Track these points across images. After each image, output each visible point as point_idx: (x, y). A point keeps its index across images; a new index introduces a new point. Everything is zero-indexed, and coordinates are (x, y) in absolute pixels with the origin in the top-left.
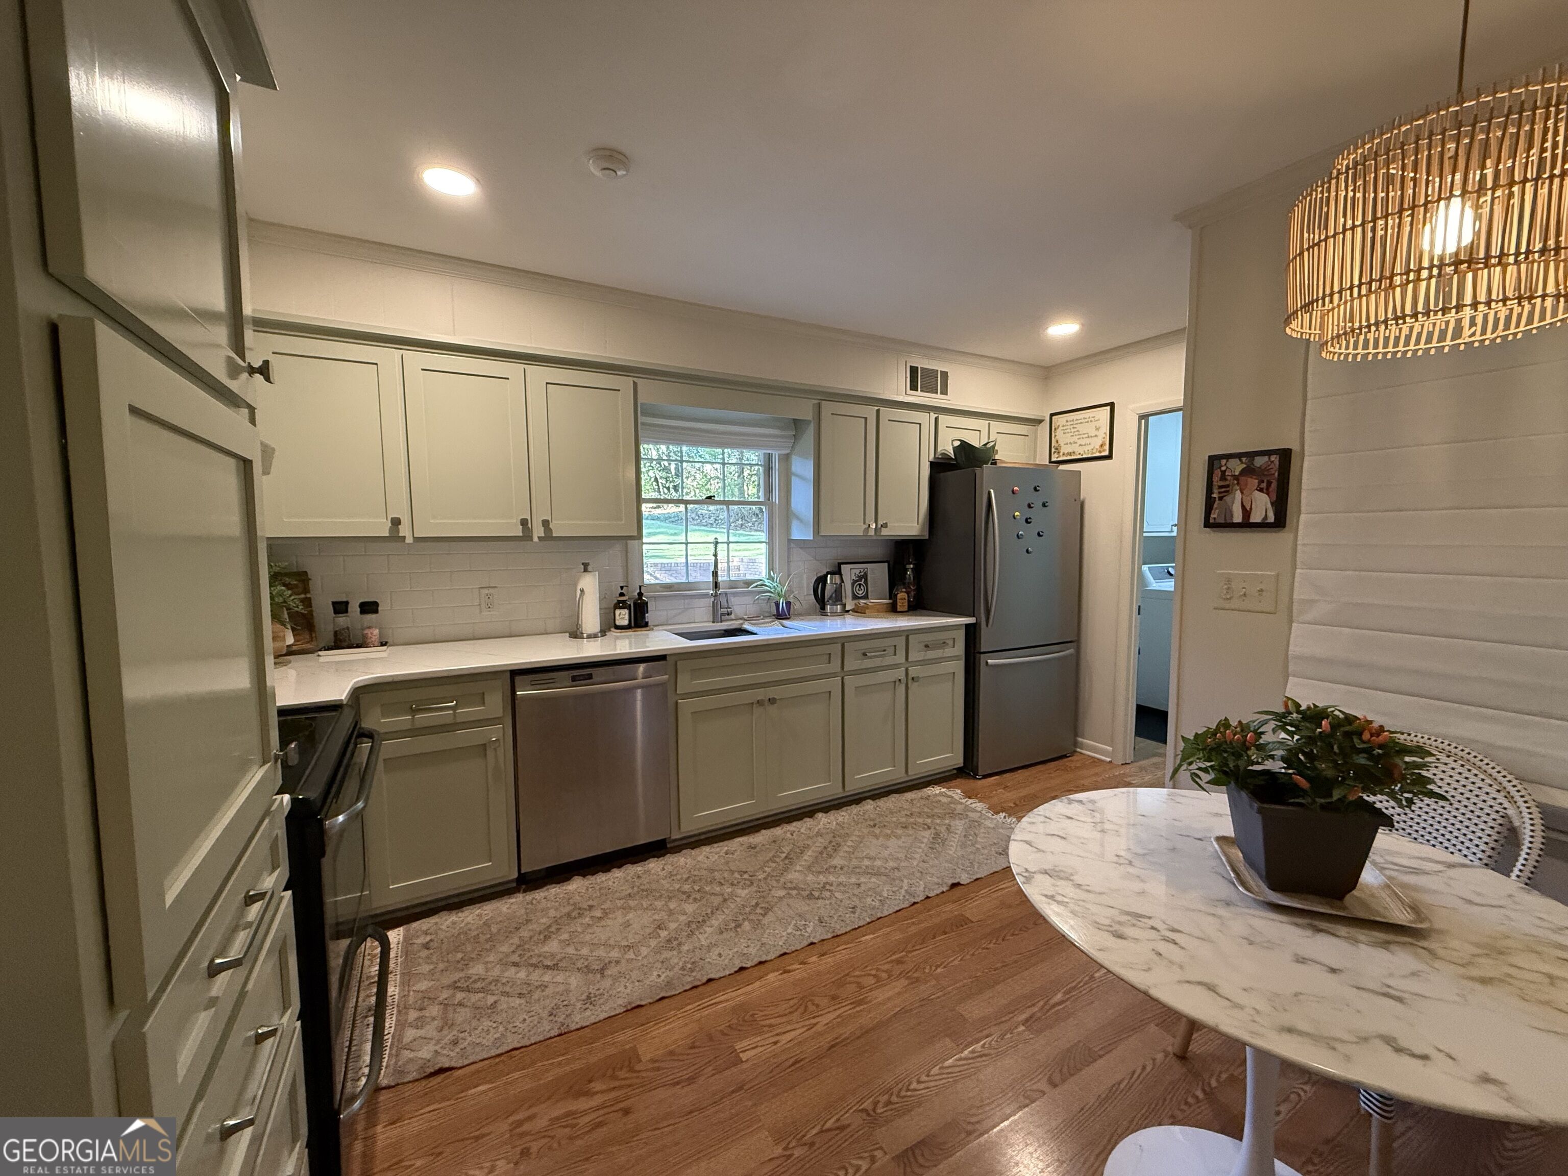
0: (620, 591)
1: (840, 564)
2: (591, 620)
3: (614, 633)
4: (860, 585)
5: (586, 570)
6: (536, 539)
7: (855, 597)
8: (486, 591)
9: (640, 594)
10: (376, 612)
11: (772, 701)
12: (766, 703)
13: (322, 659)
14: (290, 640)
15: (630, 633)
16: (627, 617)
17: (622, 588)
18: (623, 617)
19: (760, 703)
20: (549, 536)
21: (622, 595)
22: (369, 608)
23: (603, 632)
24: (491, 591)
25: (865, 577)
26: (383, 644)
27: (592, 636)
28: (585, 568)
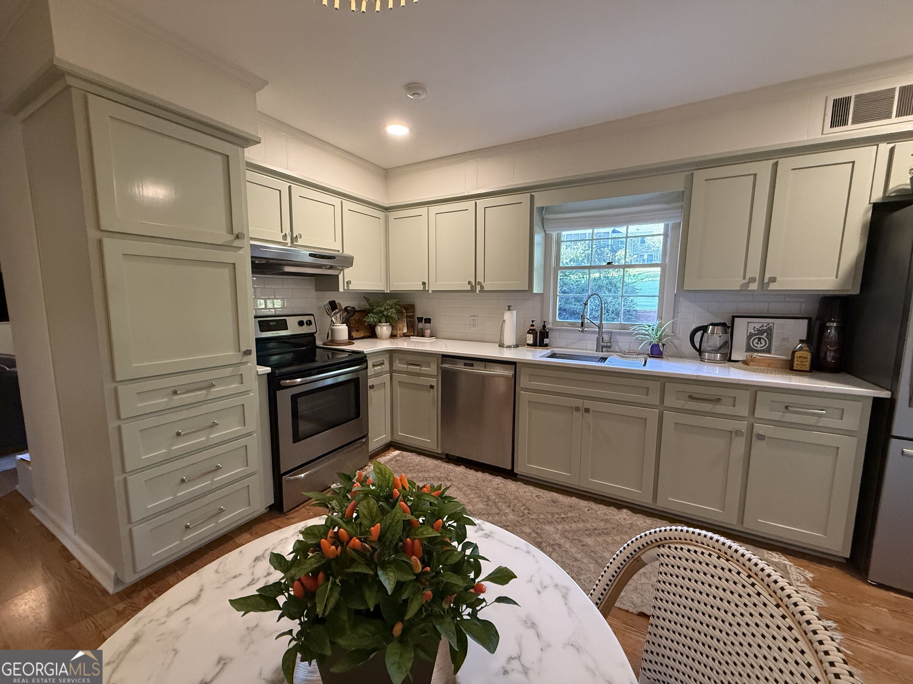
0: (531, 323)
1: (734, 317)
2: (509, 338)
3: (526, 348)
4: (760, 339)
5: (509, 310)
6: (478, 292)
7: (749, 349)
8: (472, 318)
9: (544, 326)
10: (430, 322)
11: (587, 410)
12: (582, 410)
13: (411, 340)
14: (405, 331)
15: (532, 349)
16: (532, 339)
17: (533, 321)
18: (530, 339)
19: (577, 409)
20: (482, 291)
21: (532, 325)
22: (428, 321)
23: (517, 346)
24: (475, 317)
25: (769, 332)
26: (432, 337)
27: (509, 347)
28: (509, 308)
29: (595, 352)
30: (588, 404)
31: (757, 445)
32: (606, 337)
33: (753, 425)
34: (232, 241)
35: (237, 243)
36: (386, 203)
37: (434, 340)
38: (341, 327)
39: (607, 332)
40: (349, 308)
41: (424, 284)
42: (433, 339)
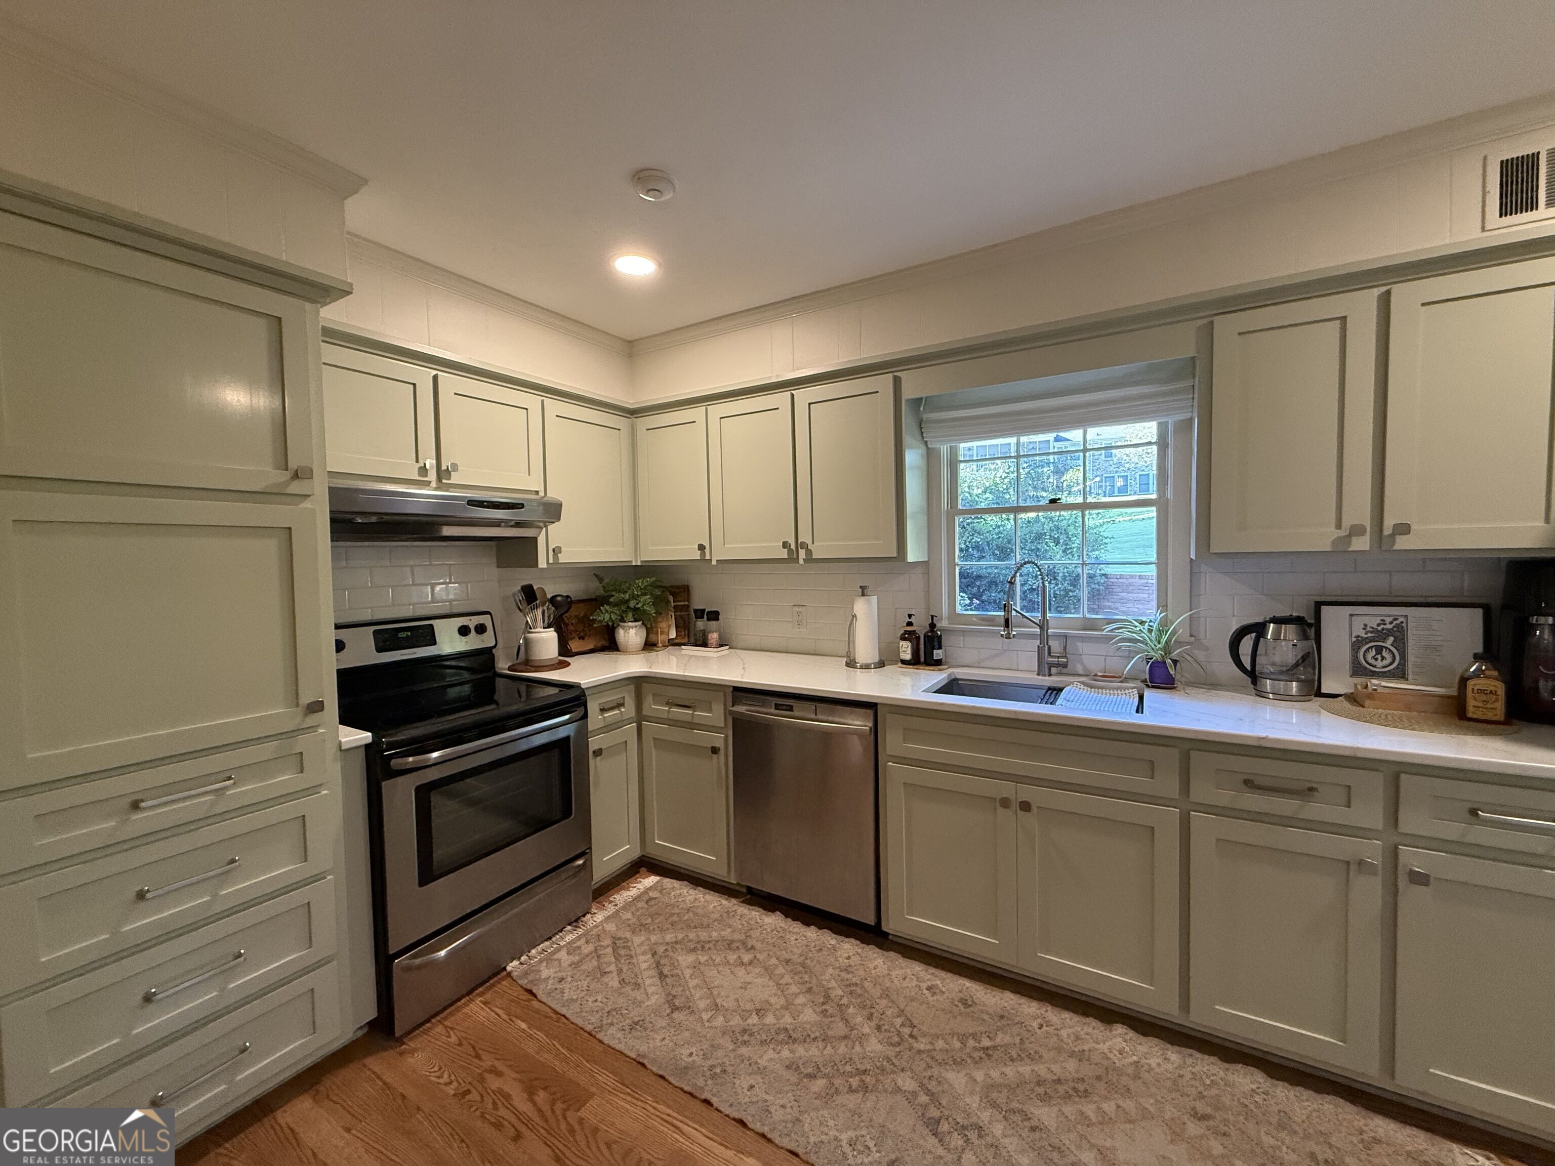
0: (907, 620)
1: (1318, 605)
2: (866, 650)
3: (897, 668)
4: (1379, 650)
5: (863, 595)
6: (801, 562)
7: (1358, 670)
8: (797, 609)
9: (933, 626)
10: (717, 619)
11: (1025, 806)
12: (1015, 806)
13: (683, 652)
14: (673, 634)
15: (910, 670)
16: (909, 651)
17: (910, 616)
18: (906, 650)
19: (1005, 803)
20: (809, 559)
21: (910, 624)
22: (714, 616)
23: (881, 664)
24: (801, 609)
25: (1399, 634)
26: (721, 646)
27: (866, 667)
28: (864, 591)
29: (1036, 677)
30: (1027, 792)
31: (1411, 895)
32: (1056, 646)
33: (1396, 848)
34: (287, 484)
35: (296, 487)
36: (631, 402)
37: (727, 652)
38: (543, 635)
39: (1057, 636)
40: (559, 599)
41: (701, 548)
42: (725, 651)
